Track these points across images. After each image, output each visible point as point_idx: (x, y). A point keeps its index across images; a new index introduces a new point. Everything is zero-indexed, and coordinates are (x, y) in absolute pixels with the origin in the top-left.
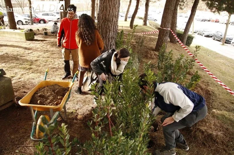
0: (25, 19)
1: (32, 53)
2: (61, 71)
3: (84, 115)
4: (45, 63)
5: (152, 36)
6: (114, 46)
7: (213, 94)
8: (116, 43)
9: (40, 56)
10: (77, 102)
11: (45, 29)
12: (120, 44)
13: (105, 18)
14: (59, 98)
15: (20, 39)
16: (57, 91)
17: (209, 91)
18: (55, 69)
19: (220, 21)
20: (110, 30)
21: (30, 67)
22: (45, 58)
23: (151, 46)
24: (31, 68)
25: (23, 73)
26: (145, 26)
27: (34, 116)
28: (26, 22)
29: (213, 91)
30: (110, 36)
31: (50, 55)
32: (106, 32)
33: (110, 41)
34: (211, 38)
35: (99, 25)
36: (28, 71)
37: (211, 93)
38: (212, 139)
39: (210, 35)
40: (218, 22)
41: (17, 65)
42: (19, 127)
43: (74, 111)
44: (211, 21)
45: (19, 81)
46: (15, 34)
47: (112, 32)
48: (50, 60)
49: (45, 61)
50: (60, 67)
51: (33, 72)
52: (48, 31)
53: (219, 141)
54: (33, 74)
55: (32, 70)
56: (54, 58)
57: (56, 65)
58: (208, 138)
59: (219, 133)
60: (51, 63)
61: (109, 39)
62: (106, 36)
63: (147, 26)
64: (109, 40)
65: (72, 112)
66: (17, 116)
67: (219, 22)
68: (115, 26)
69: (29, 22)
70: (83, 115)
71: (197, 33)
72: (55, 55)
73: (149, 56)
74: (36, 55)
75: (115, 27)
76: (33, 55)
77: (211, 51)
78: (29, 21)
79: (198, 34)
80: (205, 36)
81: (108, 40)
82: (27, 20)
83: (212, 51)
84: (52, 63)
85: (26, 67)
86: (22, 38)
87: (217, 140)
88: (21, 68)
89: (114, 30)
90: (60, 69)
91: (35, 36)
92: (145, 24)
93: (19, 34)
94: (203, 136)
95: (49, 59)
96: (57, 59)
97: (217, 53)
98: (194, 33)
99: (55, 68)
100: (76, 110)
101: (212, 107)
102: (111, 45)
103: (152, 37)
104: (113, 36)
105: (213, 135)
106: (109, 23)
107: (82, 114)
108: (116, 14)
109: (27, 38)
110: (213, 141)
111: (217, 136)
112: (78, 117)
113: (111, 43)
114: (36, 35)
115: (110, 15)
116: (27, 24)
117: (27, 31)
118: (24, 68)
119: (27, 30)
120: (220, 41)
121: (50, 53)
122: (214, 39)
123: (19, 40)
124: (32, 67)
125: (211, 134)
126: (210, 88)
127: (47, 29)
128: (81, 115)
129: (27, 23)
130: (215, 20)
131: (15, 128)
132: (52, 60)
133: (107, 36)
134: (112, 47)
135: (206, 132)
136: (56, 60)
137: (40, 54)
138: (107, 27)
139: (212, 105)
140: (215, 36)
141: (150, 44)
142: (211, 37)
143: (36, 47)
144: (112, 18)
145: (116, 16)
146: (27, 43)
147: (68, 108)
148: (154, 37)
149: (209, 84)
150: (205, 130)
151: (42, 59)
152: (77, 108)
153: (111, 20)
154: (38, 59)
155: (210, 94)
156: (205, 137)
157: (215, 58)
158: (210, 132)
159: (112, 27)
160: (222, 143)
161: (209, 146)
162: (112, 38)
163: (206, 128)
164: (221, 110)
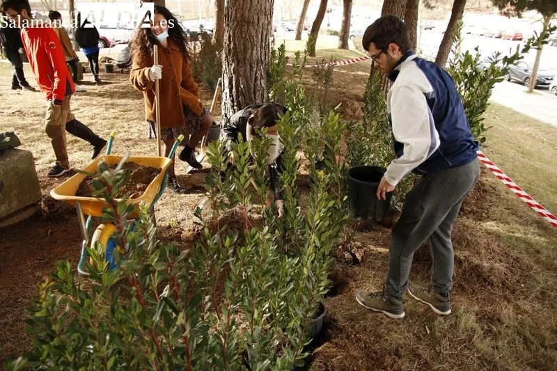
1: (78, 109)
2: (145, 146)
3: (196, 230)
4: (108, 131)
5: (358, 71)
6: (262, 81)
7: (493, 191)
8: (268, 75)
9: (98, 116)
10: (181, 205)
11: (106, 58)
12: (278, 76)
13: (242, 15)
14: (138, 187)
16: (135, 173)
17: (484, 185)
18: (130, 143)
20: (253, 45)
22: (109, 119)
23: (354, 92)
24: (77, 141)
26: (343, 50)
27: (85, 226)
29: (494, 186)
30: (255, 58)
31: (119, 113)
32: (245, 49)
33: (255, 70)
35: (230, 34)
37: (487, 188)
38: (479, 275)
40: (521, 39)
42: (52, 256)
43: (174, 225)
44: (503, 38)
47: (259, 49)
48: (119, 123)
49: (109, 127)
50: (142, 137)
51: (81, 150)
52: (115, 63)
53: (495, 280)
54: (82, 152)
55: (79, 144)
56: (129, 120)
57: (132, 134)
58: (471, 274)
59: (497, 265)
60: (122, 130)
61: (250, 65)
62: (244, 59)
63: (348, 49)
64: (251, 68)
65: (170, 227)
66: (47, 235)
67: (523, 40)
68: (264, 34)
70: (194, 230)
72: (131, 112)
73: (349, 111)
74: (88, 114)
75: (264, 38)
76: (80, 115)
77: (502, 108)
81: (249, 67)
83: (504, 107)
84: (125, 129)
87: (492, 277)
89: (263, 44)
90: (144, 141)
91: (84, 74)
92: (344, 45)
94: (461, 271)
95: (118, 120)
96: (135, 121)
99: (130, 139)
100: (179, 223)
101: (488, 217)
103: (360, 73)
104: (261, 58)
105: (484, 267)
106: (251, 27)
107: (191, 228)
108: (267, 8)
110: (481, 279)
111: (491, 269)
112: (181, 235)
113: (256, 73)
114: (87, 72)
115: (253, 9)
121: (118, 109)
122: (509, 80)
125: (477, 266)
126: (488, 179)
127: (111, 59)
128: (189, 230)
130: (513, 35)
131: (44, 257)
132: (125, 124)
133: (248, 56)
134: (258, 82)
135: (468, 261)
136: (133, 123)
137: (96, 111)
138: (248, 37)
139: (488, 213)
140: (512, 72)
141: (353, 88)
143: (88, 97)
144: (256, 17)
147: (160, 218)
148: (363, 73)
149: (485, 171)
150: (465, 257)
151: (102, 121)
152: (180, 219)
153: (256, 21)
154: (92, 121)
155: (485, 191)
156: (464, 271)
157: (511, 123)
158: (476, 261)
159: (257, 37)
160: (503, 285)
161: (474, 291)
162: (259, 62)
163: (467, 253)
164: (507, 223)
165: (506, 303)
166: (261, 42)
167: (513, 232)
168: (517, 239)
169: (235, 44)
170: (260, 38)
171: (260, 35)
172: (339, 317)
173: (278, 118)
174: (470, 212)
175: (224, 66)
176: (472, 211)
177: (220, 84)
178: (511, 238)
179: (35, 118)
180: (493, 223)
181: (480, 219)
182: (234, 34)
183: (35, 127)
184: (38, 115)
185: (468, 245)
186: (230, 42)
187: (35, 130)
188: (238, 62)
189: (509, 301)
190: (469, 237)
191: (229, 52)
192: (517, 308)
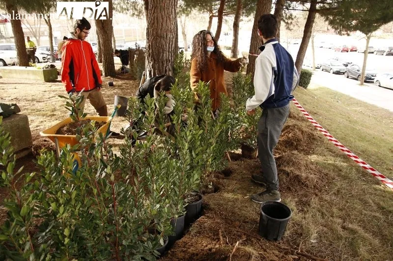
0: (42, 54)
6: (170, 72)
7: (320, 139)
8: (174, 69)
13: (157, 33)
15: (35, 80)
17: (313, 135)
19: (358, 49)
20: (163, 51)
21: (52, 113)
24: (54, 115)
25: (42, 120)
28: (43, 58)
29: (320, 136)
30: (165, 59)
32: (159, 53)
33: (165, 65)
34: (343, 76)
36: (49, 118)
37: (316, 137)
38: (299, 181)
39: (341, 71)
40: (356, 51)
41: (33, 111)
45: (37, 130)
46: (28, 74)
47: (168, 53)
53: (309, 184)
55: (55, 116)
58: (294, 180)
59: (312, 176)
61: (162, 62)
62: (158, 59)
64: (163, 64)
67: (358, 51)
68: (171, 44)
69: (49, 59)
71: (321, 68)
75: (170, 46)
76: (56, 100)
77: (342, 95)
78: (49, 57)
79: (323, 70)
80: (333, 73)
81: (161, 64)
82: (45, 56)
83: (344, 95)
85: (47, 114)
86: (39, 78)
87: (307, 182)
88: (38, 115)
89: (170, 50)
91: (58, 76)
92: (234, 56)
93: (34, 73)
94: (288, 179)
97: (351, 98)
98: (316, 68)
101: (313, 153)
102: (166, 71)
105: (302, 176)
106: (162, 40)
108: (172, 28)
109: (46, 79)
110: (301, 183)
111: (307, 178)
115: (163, 29)
116: (47, 62)
117: (46, 68)
118: (43, 115)
119: (47, 66)
120: (356, 79)
122: (348, 77)
123: (34, 82)
124: (55, 113)
125: (298, 175)
129: (46, 60)
130: (350, 48)
133: (160, 57)
135: (292, 173)
138: (160, 46)
139: (313, 150)
140: (349, 72)
142: (344, 73)
143: (61, 90)
144: (165, 34)
145: (171, 31)
146: (46, 85)
150: (291, 171)
153: (165, 36)
155: (314, 139)
156: (291, 179)
157: (348, 105)
158: (297, 173)
159: (166, 45)
160: (314, 187)
161: (296, 190)
162: (168, 61)
163: (292, 168)
164: (325, 155)
165: (314, 196)
166: (169, 49)
167: (327, 161)
168: (329, 164)
169: (152, 51)
170: (168, 46)
171: (168, 45)
172: (211, 203)
173: (171, 86)
174: (302, 150)
175: (146, 64)
176: (303, 150)
177: (144, 75)
178: (325, 163)
179: (27, 102)
180: (315, 156)
181: (308, 153)
182: (152, 44)
183: (26, 107)
184: (28, 101)
185: (293, 164)
186: (150, 49)
187: (27, 109)
188: (155, 61)
189: (316, 195)
190: (294, 159)
191: (149, 55)
192: (321, 199)
